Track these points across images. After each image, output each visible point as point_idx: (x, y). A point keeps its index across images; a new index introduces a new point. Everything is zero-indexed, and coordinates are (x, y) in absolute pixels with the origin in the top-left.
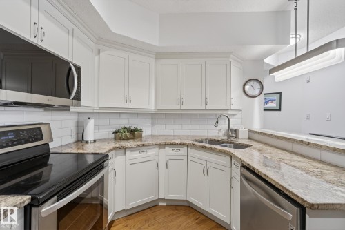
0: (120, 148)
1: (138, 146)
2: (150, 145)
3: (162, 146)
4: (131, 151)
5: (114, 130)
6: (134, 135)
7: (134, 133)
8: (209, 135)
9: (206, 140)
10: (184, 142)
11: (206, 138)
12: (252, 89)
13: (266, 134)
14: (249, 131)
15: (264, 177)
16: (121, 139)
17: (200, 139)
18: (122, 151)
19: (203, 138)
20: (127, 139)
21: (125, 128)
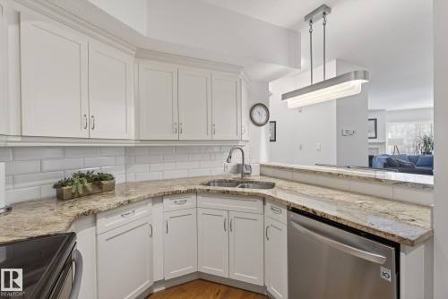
0: (85, 214)
1: (121, 205)
2: (139, 200)
3: (158, 198)
4: (107, 216)
5: (56, 181)
6: (100, 186)
7: (100, 183)
8: (213, 174)
9: (214, 182)
10: (193, 187)
11: (213, 179)
12: (259, 115)
13: (284, 168)
14: (262, 166)
15: (335, 220)
16: (75, 196)
17: (206, 181)
18: (89, 220)
19: (210, 179)
20: (88, 195)
21: (81, 176)
